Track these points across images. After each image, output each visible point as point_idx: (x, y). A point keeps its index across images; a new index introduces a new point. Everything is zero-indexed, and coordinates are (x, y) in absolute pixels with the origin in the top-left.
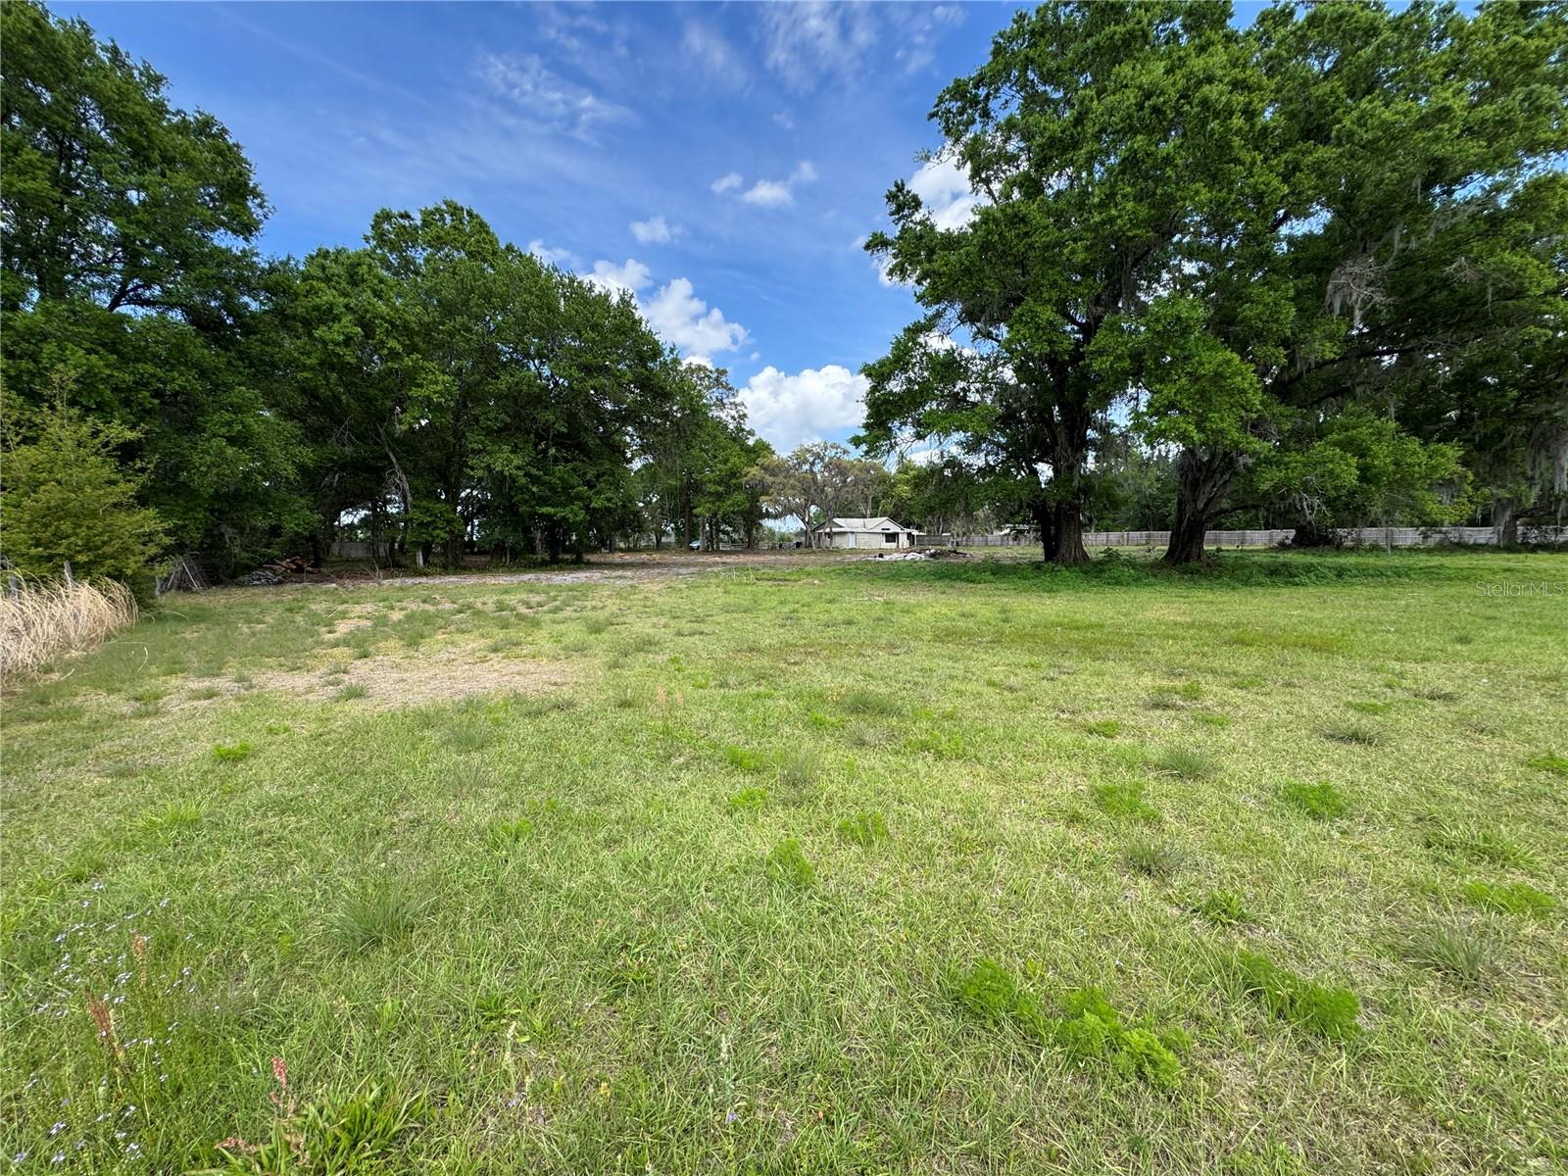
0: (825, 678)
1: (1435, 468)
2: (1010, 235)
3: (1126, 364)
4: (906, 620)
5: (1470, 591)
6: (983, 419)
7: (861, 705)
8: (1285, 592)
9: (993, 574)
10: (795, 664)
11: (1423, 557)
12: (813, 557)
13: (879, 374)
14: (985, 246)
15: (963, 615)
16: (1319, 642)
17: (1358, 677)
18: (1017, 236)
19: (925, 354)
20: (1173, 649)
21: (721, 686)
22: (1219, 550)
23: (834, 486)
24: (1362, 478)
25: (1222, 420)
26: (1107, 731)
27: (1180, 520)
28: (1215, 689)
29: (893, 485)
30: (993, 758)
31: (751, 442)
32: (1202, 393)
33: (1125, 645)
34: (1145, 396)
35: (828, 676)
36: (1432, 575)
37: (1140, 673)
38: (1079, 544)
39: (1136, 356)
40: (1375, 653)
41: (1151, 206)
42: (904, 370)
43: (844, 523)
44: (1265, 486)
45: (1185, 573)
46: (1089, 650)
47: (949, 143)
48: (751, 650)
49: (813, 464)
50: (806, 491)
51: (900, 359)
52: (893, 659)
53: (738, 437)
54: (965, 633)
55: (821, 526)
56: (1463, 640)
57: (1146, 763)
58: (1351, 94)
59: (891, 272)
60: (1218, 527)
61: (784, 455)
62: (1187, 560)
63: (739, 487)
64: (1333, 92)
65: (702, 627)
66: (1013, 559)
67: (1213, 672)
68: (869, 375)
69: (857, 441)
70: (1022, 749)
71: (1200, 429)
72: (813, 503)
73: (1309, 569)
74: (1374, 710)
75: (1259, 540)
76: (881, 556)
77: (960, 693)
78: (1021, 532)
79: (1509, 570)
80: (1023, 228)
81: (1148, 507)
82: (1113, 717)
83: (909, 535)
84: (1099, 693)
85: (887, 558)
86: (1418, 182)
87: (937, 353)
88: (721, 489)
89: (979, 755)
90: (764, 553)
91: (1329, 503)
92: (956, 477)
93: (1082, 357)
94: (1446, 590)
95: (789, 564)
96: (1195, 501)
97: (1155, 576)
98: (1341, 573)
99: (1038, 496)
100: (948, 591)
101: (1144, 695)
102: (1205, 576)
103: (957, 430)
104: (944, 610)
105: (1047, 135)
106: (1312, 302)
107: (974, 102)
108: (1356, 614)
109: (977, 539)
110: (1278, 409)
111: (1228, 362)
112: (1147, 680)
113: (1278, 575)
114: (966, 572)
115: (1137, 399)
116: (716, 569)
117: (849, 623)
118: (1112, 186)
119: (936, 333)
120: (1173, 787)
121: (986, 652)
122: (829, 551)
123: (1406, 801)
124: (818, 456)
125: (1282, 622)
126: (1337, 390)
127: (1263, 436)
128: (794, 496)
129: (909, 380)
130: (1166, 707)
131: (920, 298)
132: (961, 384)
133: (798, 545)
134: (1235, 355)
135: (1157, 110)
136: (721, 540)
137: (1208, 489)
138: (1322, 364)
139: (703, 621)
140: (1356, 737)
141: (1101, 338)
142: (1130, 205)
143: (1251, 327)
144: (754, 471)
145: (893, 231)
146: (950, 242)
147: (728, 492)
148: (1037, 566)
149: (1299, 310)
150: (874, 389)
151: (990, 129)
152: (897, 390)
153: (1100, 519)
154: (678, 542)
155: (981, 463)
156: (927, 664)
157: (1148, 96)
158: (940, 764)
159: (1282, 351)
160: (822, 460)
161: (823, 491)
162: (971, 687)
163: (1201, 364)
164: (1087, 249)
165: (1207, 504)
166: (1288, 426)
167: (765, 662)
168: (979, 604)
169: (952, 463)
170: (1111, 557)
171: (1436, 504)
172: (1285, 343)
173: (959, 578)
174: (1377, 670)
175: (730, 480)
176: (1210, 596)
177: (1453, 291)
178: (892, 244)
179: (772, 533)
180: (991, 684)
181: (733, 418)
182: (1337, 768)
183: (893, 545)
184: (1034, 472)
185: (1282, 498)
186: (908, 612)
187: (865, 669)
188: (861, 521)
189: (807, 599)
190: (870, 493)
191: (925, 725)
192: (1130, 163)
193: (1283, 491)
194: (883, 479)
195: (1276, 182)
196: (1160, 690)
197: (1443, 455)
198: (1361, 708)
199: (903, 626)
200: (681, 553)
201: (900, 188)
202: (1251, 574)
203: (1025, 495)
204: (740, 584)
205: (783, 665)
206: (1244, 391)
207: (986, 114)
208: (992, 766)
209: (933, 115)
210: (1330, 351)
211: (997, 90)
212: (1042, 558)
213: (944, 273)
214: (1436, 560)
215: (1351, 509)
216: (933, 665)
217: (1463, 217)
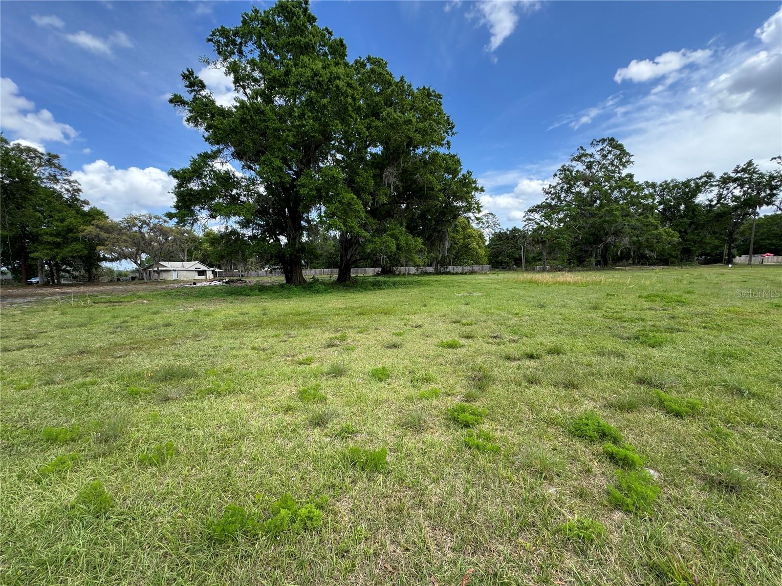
0: (145, 363)
1: (416, 246)
2: (257, 118)
3: (314, 193)
4: (207, 320)
5: (428, 288)
6: (248, 210)
7: (170, 375)
8: (378, 292)
9: (259, 291)
10: (120, 357)
11: (417, 277)
12: (144, 286)
13: (182, 177)
14: (243, 121)
15: (242, 314)
16: (386, 311)
17: (397, 323)
18: (260, 120)
19: (212, 170)
20: (338, 320)
21: (47, 383)
22: (356, 276)
23: (158, 241)
24: (398, 249)
25: (352, 222)
26: (307, 362)
27: (341, 264)
28: (352, 335)
29: (201, 243)
30: (249, 389)
31: (86, 208)
32: (345, 210)
33: (319, 320)
34: (323, 209)
35: (147, 361)
36: (419, 284)
37: (324, 332)
38: (301, 275)
39: (318, 190)
40: (403, 313)
41: (320, 125)
42: (199, 178)
43: (169, 265)
44: (369, 251)
45: (344, 286)
46: (304, 325)
47: (221, 59)
48: (81, 353)
49: (141, 227)
50: (136, 244)
51: (196, 171)
52: (196, 343)
53: (74, 204)
54: (242, 323)
55: (151, 266)
56: (425, 306)
57: (322, 374)
58: (386, 104)
59: (188, 120)
60: (357, 267)
61: (117, 220)
62: (345, 281)
63: (77, 240)
64: (380, 101)
65: (34, 342)
66: (272, 283)
67: (351, 327)
68: (175, 176)
69: (170, 216)
70: (266, 380)
71: (345, 226)
72: (143, 252)
73: (385, 283)
74: (400, 334)
75: (370, 271)
76: (194, 284)
77: (236, 357)
78: (274, 269)
79: (436, 281)
80: (263, 117)
81: (331, 258)
82: (310, 354)
83: (213, 272)
84: (306, 345)
85: (198, 285)
86: (405, 144)
87: (220, 171)
88: (59, 240)
89: (242, 389)
90: (103, 284)
91: (389, 257)
92: (237, 239)
93: (295, 186)
94: (422, 288)
95: (122, 291)
96: (346, 256)
97: (333, 288)
98: (394, 284)
99: (280, 252)
100: (234, 301)
101: (324, 342)
102: (351, 287)
103: (234, 215)
104: (232, 312)
105: (272, 75)
106: (379, 178)
107: (234, 43)
108: (398, 299)
109: (253, 273)
110: (371, 220)
111: (353, 198)
112: (327, 335)
113: (376, 285)
114: (245, 291)
115: (320, 210)
116: (54, 298)
117: (168, 325)
118: (303, 110)
119: (218, 160)
120: (332, 382)
121: (253, 332)
122: (157, 282)
123: (406, 367)
124: (144, 222)
125: (376, 304)
126: (389, 215)
127: (367, 230)
128: (127, 247)
129: (203, 183)
130: (333, 346)
131: (207, 139)
132: (234, 192)
133: (133, 278)
134: (355, 196)
135: (319, 82)
136: (63, 277)
137: (351, 250)
138: (384, 205)
139: (35, 337)
140: (395, 346)
141: (303, 179)
142: (311, 121)
143: (360, 186)
144: (90, 228)
145: (188, 97)
146: (223, 113)
147: (66, 242)
148: (282, 286)
149: (375, 182)
150: (180, 186)
151: (243, 60)
152: (196, 188)
153: (312, 263)
154: (15, 279)
155: (250, 234)
156: (218, 343)
157: (316, 75)
158: (219, 400)
159: (371, 197)
160: (148, 225)
161: (150, 244)
162: (242, 352)
163: (343, 198)
164: (294, 136)
165: (351, 257)
166: (374, 227)
167: (94, 359)
168: (251, 307)
169: (234, 232)
170: (315, 280)
171: (418, 259)
172: (371, 194)
173: (241, 294)
174: (402, 319)
175: (68, 235)
176: (353, 296)
177: (417, 185)
178: (187, 104)
179: (111, 271)
180: (254, 348)
181: (67, 190)
182: (388, 360)
183: (203, 277)
184: (278, 240)
185: (375, 255)
186: (208, 315)
187: (176, 352)
188: (180, 264)
189: (136, 313)
190: (186, 246)
191: (212, 378)
192: (310, 102)
193: (374, 253)
194: (194, 239)
195: (364, 130)
196: (331, 339)
197: (418, 242)
198: (396, 334)
199: (205, 323)
200: (17, 287)
201: (191, 73)
202: (367, 286)
203: (273, 251)
204: (78, 307)
205: (110, 360)
206: (359, 211)
207: (241, 52)
208: (249, 393)
209: (209, 40)
210: (385, 200)
211: (246, 42)
212: (285, 282)
213: (221, 129)
214: (420, 278)
215: (395, 260)
216: (222, 343)
217: (417, 160)
